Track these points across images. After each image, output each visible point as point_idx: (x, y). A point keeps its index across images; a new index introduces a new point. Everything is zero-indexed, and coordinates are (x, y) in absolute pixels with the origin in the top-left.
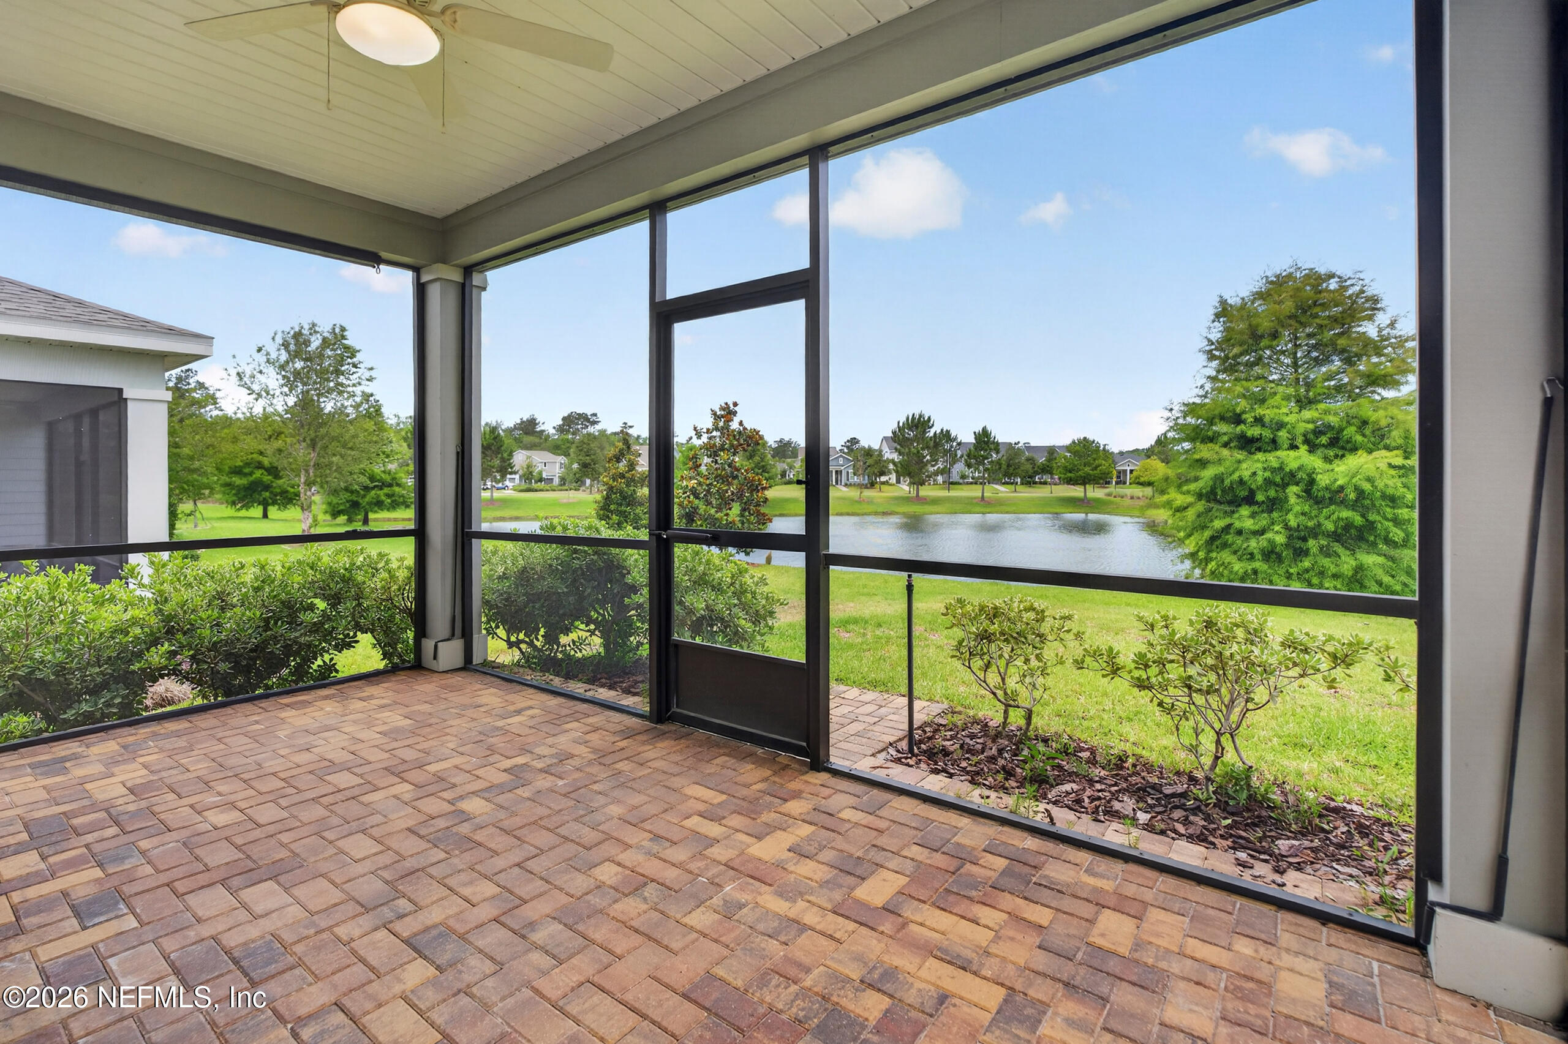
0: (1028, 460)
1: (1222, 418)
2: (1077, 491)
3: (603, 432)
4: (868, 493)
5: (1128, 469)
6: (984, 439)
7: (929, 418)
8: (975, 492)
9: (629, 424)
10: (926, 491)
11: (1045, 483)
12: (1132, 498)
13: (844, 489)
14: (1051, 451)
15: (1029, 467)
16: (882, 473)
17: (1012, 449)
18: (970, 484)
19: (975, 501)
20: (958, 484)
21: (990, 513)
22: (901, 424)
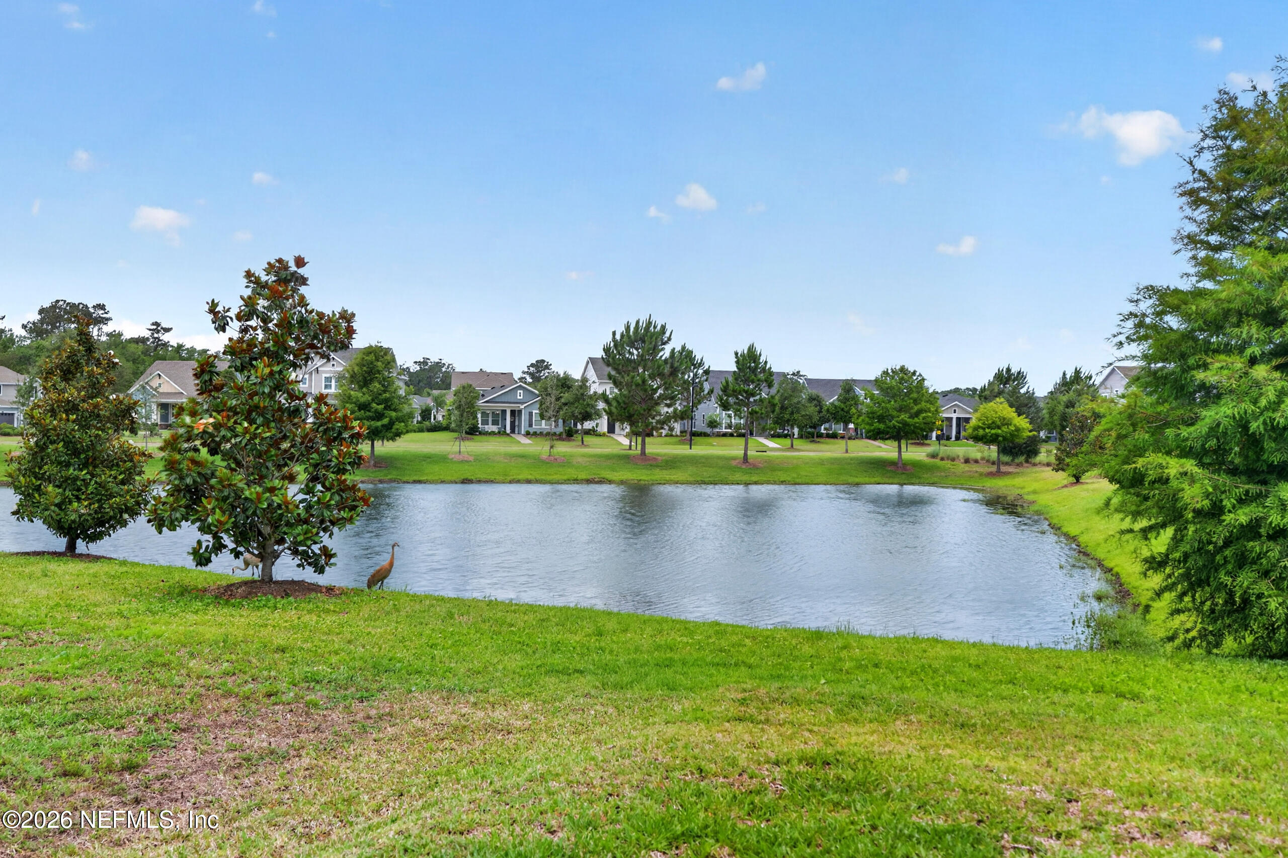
0: (811, 399)
2: (886, 450)
3: (115, 337)
4: (563, 448)
5: (954, 416)
7: (663, 327)
8: (734, 448)
9: (164, 325)
10: (656, 446)
11: (834, 436)
12: (967, 461)
13: (526, 441)
14: (848, 387)
15: (812, 409)
16: (587, 417)
17: (792, 383)
18: (725, 435)
19: (734, 463)
20: (705, 435)
21: (756, 483)
22: (618, 337)
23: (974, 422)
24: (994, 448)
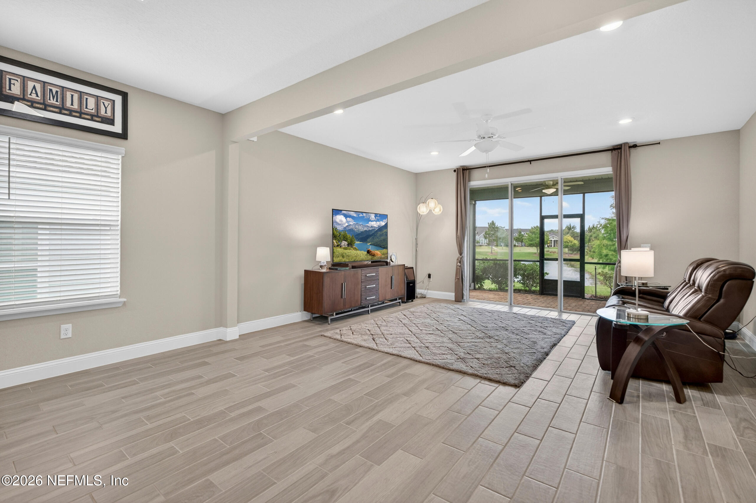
5: (553, 240)
6: (492, 226)
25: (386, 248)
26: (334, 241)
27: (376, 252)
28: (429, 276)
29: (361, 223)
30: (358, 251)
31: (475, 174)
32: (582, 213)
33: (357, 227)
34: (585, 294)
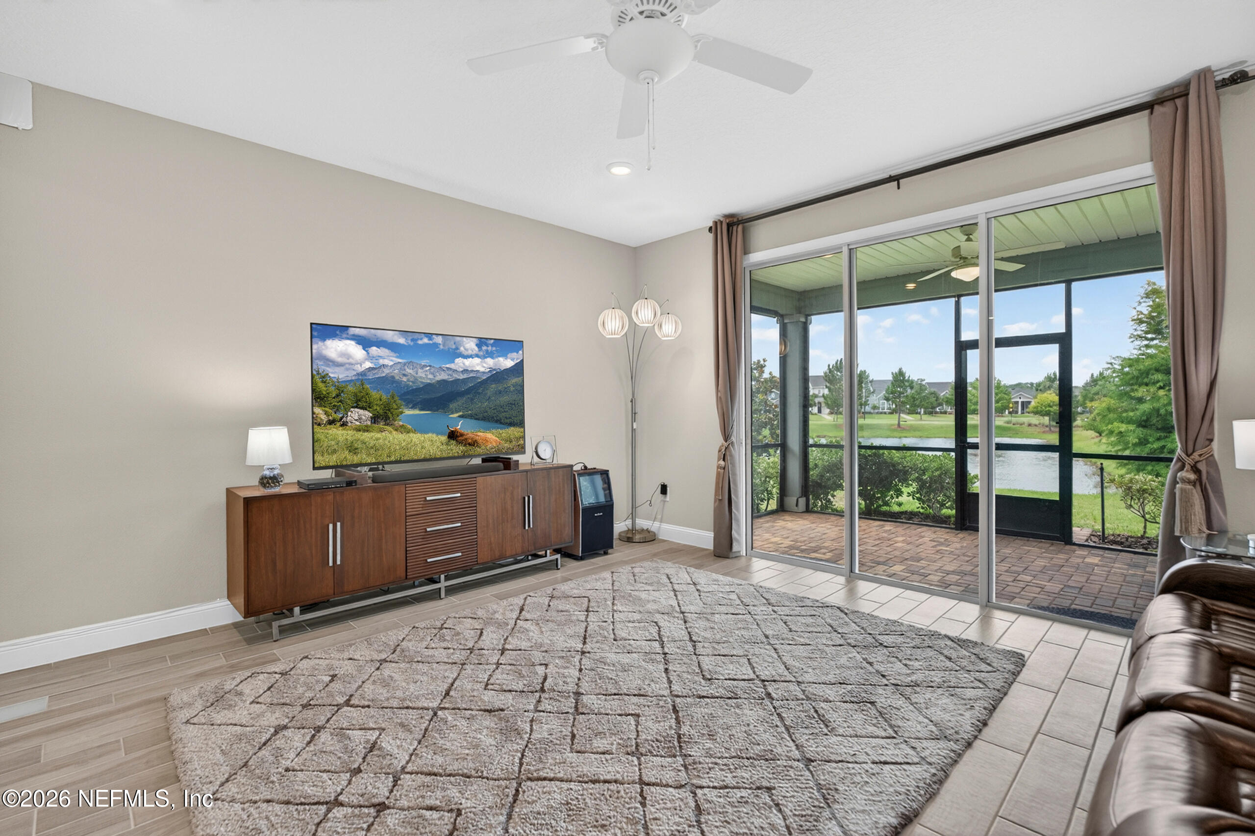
0: (931, 394)
1: (1157, 370)
5: (1020, 401)
6: (900, 378)
8: (893, 420)
11: (945, 413)
12: (1030, 425)
15: (932, 399)
17: (920, 386)
18: (881, 413)
19: (893, 427)
20: (870, 413)
21: (906, 437)
22: (831, 367)
23: (1033, 404)
24: (1047, 418)
25: (521, 424)
26: (317, 410)
27: (479, 434)
28: (664, 489)
29: (423, 362)
30: (411, 435)
31: (761, 232)
32: (1063, 330)
33: (409, 371)
34: (1075, 529)
